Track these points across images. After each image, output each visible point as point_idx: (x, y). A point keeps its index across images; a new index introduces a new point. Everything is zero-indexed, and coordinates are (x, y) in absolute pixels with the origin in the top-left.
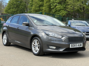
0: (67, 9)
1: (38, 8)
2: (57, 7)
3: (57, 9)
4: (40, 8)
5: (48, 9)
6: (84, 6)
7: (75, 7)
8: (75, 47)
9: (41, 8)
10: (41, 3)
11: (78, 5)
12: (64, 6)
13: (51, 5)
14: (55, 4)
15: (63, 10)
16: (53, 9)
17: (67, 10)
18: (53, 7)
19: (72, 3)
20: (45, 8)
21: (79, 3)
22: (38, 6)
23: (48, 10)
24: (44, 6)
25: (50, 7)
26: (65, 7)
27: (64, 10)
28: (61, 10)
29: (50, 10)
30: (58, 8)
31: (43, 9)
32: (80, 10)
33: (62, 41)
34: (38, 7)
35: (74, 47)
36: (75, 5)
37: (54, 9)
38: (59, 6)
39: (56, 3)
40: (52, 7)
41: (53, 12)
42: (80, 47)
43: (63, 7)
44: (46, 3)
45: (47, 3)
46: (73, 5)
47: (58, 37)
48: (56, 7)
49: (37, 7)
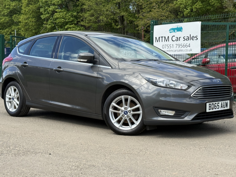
0: (82, 20)
1: (7, 19)
2: (56, 15)
3: (58, 21)
4: (13, 17)
5: (33, 20)
6: (123, 14)
7: (101, 17)
8: (217, 110)
9: (15, 18)
10: (13, 4)
11: (107, 10)
12: (75, 14)
13: (42, 10)
14: (52, 8)
15: (71, 23)
16: (47, 20)
17: (82, 23)
18: (47, 15)
19: (95, 6)
20: (25, 17)
21: (110, 5)
22: (6, 12)
23: (34, 24)
24: (23, 11)
25: (37, 15)
26: (76, 17)
27: (75, 24)
28: (67, 23)
29: (39, 25)
30: (60, 18)
31: (20, 22)
32: (113, 24)
33: (190, 98)
34: (7, 16)
35: (214, 110)
36: (101, 11)
37: (50, 21)
38: (61, 14)
39: (54, 5)
40: (43, 17)
41: (46, 28)
42: (226, 108)
43: (72, 16)
44: (28, 5)
45: (31, 6)
46: (95, 10)
47: (179, 88)
48: (55, 17)
49: (4, 15)
